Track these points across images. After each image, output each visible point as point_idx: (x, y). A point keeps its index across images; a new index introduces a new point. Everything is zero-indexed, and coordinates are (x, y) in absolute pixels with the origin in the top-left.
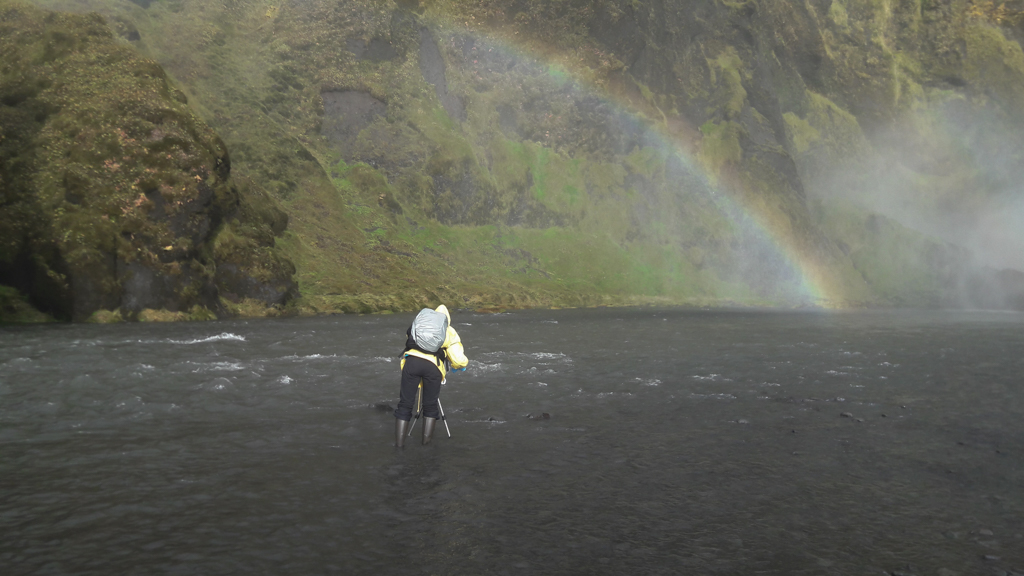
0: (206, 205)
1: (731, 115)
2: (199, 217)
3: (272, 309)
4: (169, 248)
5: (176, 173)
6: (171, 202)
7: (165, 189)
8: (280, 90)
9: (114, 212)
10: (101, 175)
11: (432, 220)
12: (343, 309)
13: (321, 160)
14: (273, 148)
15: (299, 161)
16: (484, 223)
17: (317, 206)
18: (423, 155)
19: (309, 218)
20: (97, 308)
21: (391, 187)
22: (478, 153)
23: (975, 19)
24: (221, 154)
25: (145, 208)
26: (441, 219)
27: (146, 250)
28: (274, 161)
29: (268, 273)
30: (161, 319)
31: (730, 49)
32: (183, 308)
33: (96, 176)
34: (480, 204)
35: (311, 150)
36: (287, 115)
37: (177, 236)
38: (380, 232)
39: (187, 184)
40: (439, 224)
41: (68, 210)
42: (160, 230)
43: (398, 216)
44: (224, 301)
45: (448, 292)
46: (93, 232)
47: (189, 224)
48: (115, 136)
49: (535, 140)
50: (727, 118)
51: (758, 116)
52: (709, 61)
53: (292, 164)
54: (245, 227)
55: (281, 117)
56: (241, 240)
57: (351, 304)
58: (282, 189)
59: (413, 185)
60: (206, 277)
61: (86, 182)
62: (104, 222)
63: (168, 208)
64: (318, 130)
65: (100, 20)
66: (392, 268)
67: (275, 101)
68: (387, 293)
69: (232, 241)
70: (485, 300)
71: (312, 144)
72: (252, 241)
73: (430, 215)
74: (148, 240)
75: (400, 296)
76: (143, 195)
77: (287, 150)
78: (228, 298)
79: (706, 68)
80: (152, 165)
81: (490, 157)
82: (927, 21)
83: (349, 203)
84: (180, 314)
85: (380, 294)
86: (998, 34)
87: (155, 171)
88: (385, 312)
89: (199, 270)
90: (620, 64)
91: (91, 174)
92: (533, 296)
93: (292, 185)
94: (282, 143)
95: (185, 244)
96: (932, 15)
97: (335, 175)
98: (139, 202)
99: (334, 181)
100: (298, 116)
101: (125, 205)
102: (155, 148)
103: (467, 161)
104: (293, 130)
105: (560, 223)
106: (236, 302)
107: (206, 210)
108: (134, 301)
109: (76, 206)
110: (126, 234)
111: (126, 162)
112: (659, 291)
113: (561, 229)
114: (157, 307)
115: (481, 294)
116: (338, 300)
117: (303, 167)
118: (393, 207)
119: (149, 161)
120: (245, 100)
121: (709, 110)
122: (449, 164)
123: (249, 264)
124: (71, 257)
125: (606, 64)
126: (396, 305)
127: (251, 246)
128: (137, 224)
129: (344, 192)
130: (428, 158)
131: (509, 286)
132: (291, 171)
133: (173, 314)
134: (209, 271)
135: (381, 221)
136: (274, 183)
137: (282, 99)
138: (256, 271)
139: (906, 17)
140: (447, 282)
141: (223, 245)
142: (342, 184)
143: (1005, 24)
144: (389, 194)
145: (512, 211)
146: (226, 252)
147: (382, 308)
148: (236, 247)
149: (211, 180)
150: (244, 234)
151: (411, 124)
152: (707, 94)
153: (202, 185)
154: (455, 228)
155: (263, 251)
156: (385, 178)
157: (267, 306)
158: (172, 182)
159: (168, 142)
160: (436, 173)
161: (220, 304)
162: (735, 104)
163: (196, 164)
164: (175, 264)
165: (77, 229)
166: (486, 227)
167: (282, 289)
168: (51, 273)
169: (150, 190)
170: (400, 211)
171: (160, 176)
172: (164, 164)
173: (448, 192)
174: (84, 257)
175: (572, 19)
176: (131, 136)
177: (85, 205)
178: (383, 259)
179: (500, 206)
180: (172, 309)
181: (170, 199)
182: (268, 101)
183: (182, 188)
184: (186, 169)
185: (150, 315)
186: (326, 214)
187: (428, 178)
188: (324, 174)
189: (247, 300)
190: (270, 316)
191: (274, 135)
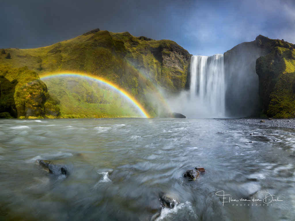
0: (41, 96)
1: (136, 87)
2: (40, 99)
3: (55, 117)
4: (34, 104)
5: (36, 90)
6: (35, 96)
7: (34, 93)
8: (60, 82)
9: (24, 98)
10: (23, 92)
11: (86, 103)
12: (69, 117)
13: (67, 93)
14: (59, 91)
15: (63, 93)
16: (96, 103)
17: (66, 100)
18: (85, 91)
19: (64, 102)
20: (20, 116)
21: (79, 97)
22: (95, 91)
23: (168, 78)
24: (45, 87)
25: (30, 97)
26: (88, 102)
27: (30, 105)
28: (59, 93)
29: (54, 110)
30: (32, 118)
31: (135, 77)
32: (37, 116)
33: (22, 92)
34: (95, 100)
35: (66, 91)
36: (62, 86)
37: (36, 102)
38: (77, 104)
39: (38, 92)
40: (88, 103)
41: (17, 98)
42: (32, 101)
43: (80, 102)
44: (46, 115)
45: (89, 115)
46: (20, 102)
47: (38, 100)
48: (26, 84)
49: (104, 89)
50: (135, 88)
51: (140, 88)
52: (132, 79)
53: (62, 93)
54: (50, 101)
55: (61, 86)
56: (49, 104)
57: (70, 116)
58: (60, 97)
59: (83, 96)
60: (42, 110)
61: (20, 93)
62: (22, 100)
63: (34, 97)
64: (67, 88)
65: (26, 67)
66: (79, 110)
67: (60, 84)
68: (78, 115)
69: (48, 104)
70: (97, 116)
71: (65, 90)
72: (52, 104)
73: (86, 102)
74: (30, 103)
75: (80, 115)
76: (30, 95)
77: (61, 91)
78: (47, 115)
79: (132, 80)
80: (31, 89)
81: (97, 92)
82: (162, 77)
83: (72, 100)
84: (36, 117)
85: (76, 115)
86: (170, 80)
87: (32, 90)
88: (77, 118)
89: (40, 109)
90: (119, 77)
91: (21, 92)
92: (105, 116)
93: (62, 97)
94: (60, 90)
95: (37, 104)
96: (162, 76)
97: (69, 95)
98: (29, 96)
99: (69, 96)
100: (63, 86)
101: (27, 97)
102: (32, 86)
103: (93, 92)
104: (62, 88)
105: (109, 104)
106: (48, 116)
107: (41, 97)
108: (28, 115)
109: (18, 97)
110: (27, 102)
111: (27, 89)
112: (127, 115)
113: (109, 105)
114: (32, 116)
115: (96, 115)
116: (68, 116)
117: (64, 94)
118: (79, 100)
119: (31, 88)
120: (55, 83)
121: (132, 86)
122: (89, 93)
123: (51, 108)
124: (17, 106)
125: (116, 77)
126: (79, 117)
127: (51, 105)
128: (28, 100)
129: (71, 98)
130: (86, 92)
131: (101, 114)
132: (62, 94)
133: (35, 117)
134: (43, 109)
135: (77, 103)
136: (59, 96)
137: (61, 83)
138: (52, 110)
139: (159, 76)
140: (89, 113)
141: (46, 105)
142: (70, 97)
143: (171, 79)
144: (79, 98)
145: (101, 101)
146: (46, 106)
147: (76, 117)
148: (48, 105)
149: (42, 91)
150: (50, 103)
151: (83, 86)
152: (132, 84)
153: (41, 92)
154: (91, 104)
155: (53, 106)
156: (78, 95)
157: (54, 116)
158: (35, 92)
159: (35, 84)
160: (87, 94)
161: (45, 116)
162: (137, 86)
163: (39, 88)
164: (35, 108)
165: (18, 101)
166: (96, 104)
167: (57, 113)
168: (13, 110)
169: (31, 93)
170: (81, 101)
171: (33, 91)
172: (33, 89)
173: (89, 98)
174: (19, 106)
175: (111, 69)
176: (28, 84)
177: (19, 97)
178: (77, 109)
179: (98, 100)
180: (34, 116)
181: (35, 95)
182: (59, 83)
183: (37, 93)
184: (38, 89)
185: (30, 117)
186: (67, 101)
187: (86, 95)
188: (67, 95)
189: (50, 115)
190: (54, 118)
191: (59, 89)
